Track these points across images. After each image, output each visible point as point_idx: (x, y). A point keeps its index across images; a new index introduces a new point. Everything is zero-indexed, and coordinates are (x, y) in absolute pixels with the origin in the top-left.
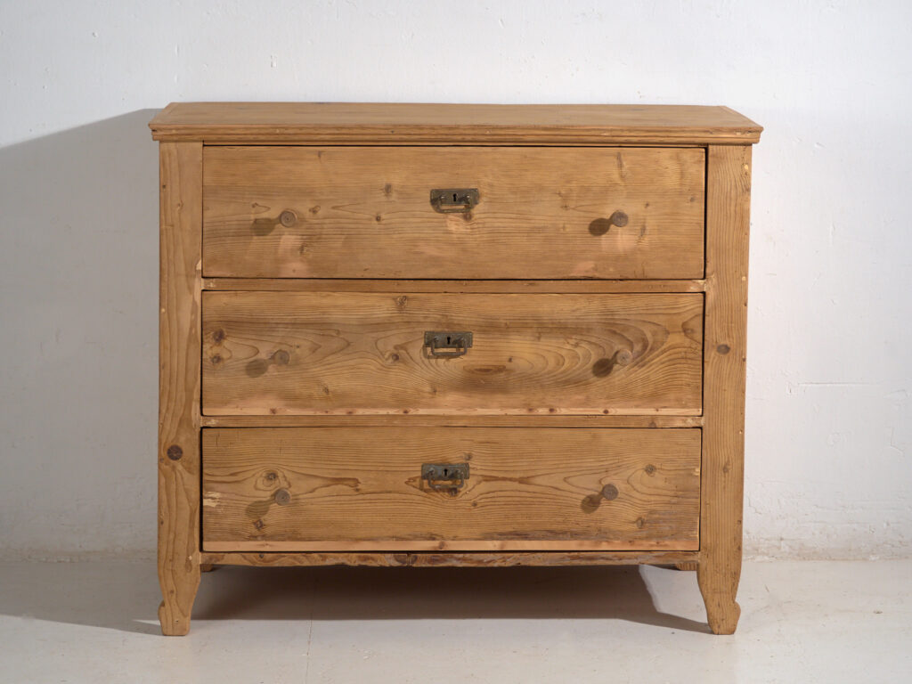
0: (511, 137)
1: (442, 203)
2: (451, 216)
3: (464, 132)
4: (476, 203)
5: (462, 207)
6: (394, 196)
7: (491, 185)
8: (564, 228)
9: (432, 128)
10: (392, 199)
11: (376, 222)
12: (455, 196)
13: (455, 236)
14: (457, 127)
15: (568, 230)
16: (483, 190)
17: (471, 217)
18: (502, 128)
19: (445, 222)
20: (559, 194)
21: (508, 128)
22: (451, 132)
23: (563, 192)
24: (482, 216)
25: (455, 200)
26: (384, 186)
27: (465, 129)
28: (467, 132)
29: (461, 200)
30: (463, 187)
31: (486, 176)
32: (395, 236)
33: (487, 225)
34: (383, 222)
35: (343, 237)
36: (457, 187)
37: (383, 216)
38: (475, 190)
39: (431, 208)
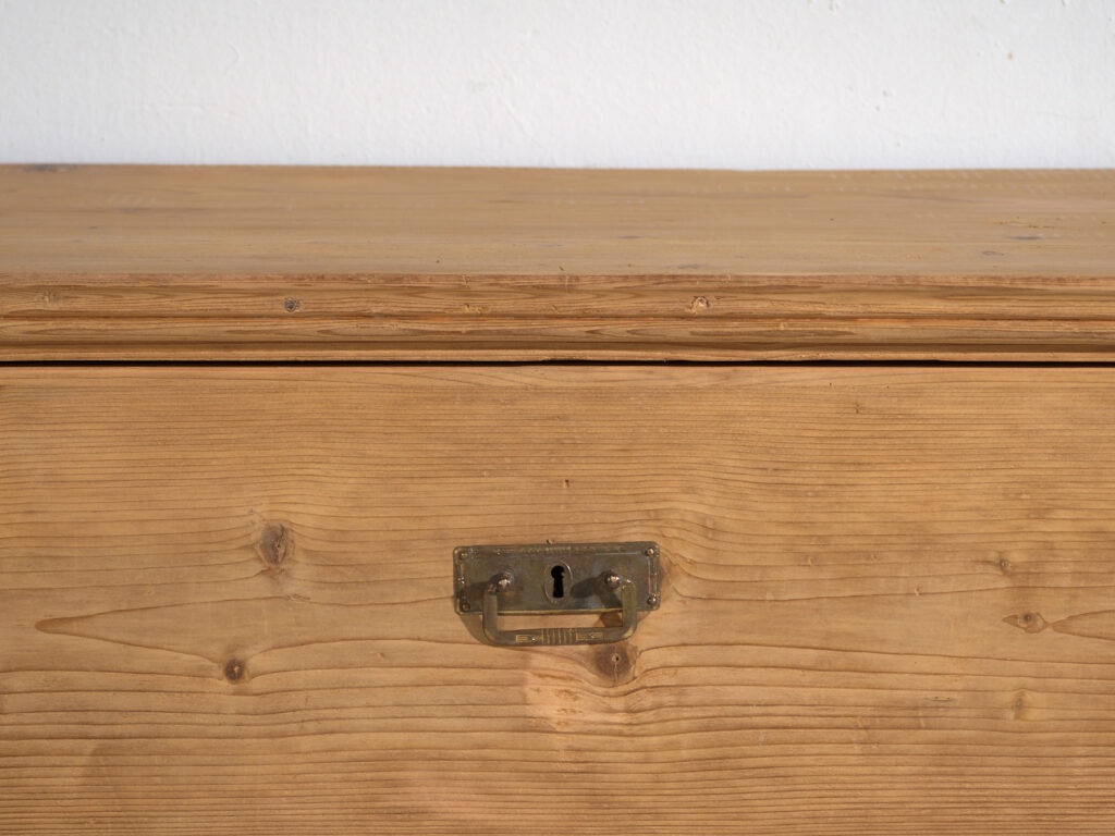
0: (798, 327)
1: (503, 604)
2: (542, 659)
3: (595, 305)
4: (651, 605)
5: (589, 620)
6: (300, 575)
7: (711, 530)
8: (1019, 706)
9: (461, 288)
10: (290, 589)
11: (225, 684)
12: (557, 572)
13: (557, 741)
14: (567, 285)
15: (1033, 714)
16: (679, 549)
17: (625, 662)
18: (757, 290)
19: (520, 683)
20: (1001, 564)
21: (787, 287)
22: (542, 304)
23: (1016, 557)
24: (676, 657)
25: (558, 592)
26: (256, 536)
27: (600, 294)
28: (608, 305)
29: (584, 591)
30: (597, 535)
31: (691, 490)
32: (307, 743)
33: (694, 696)
34: (257, 684)
35: (90, 745)
36: (569, 536)
37: (255, 660)
38: (645, 548)
39: (455, 625)
